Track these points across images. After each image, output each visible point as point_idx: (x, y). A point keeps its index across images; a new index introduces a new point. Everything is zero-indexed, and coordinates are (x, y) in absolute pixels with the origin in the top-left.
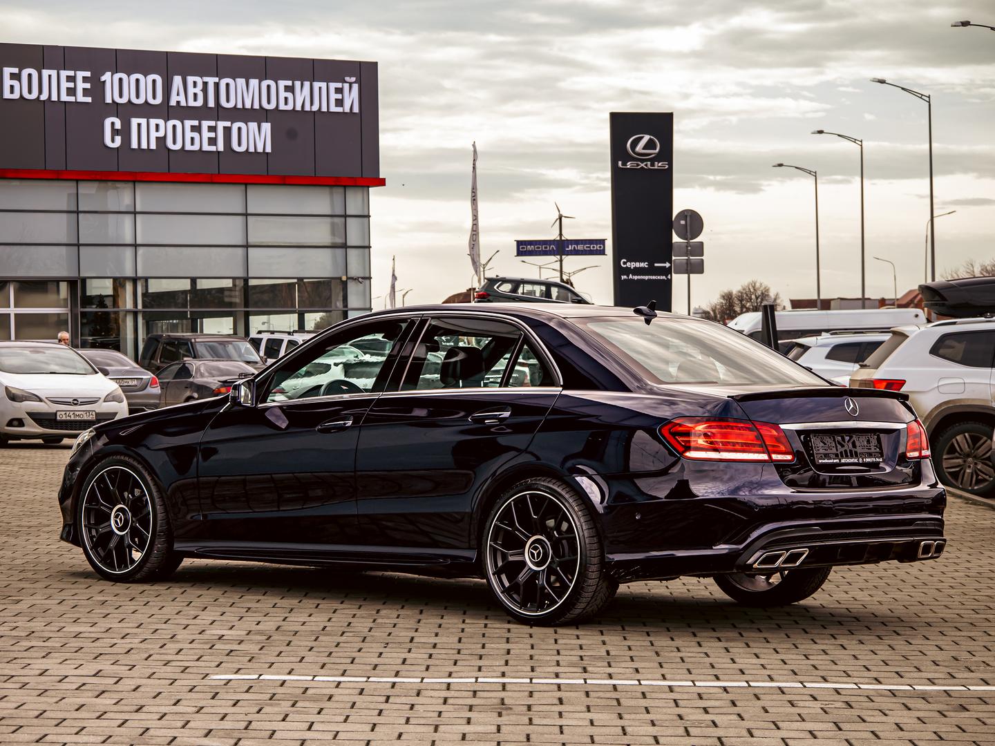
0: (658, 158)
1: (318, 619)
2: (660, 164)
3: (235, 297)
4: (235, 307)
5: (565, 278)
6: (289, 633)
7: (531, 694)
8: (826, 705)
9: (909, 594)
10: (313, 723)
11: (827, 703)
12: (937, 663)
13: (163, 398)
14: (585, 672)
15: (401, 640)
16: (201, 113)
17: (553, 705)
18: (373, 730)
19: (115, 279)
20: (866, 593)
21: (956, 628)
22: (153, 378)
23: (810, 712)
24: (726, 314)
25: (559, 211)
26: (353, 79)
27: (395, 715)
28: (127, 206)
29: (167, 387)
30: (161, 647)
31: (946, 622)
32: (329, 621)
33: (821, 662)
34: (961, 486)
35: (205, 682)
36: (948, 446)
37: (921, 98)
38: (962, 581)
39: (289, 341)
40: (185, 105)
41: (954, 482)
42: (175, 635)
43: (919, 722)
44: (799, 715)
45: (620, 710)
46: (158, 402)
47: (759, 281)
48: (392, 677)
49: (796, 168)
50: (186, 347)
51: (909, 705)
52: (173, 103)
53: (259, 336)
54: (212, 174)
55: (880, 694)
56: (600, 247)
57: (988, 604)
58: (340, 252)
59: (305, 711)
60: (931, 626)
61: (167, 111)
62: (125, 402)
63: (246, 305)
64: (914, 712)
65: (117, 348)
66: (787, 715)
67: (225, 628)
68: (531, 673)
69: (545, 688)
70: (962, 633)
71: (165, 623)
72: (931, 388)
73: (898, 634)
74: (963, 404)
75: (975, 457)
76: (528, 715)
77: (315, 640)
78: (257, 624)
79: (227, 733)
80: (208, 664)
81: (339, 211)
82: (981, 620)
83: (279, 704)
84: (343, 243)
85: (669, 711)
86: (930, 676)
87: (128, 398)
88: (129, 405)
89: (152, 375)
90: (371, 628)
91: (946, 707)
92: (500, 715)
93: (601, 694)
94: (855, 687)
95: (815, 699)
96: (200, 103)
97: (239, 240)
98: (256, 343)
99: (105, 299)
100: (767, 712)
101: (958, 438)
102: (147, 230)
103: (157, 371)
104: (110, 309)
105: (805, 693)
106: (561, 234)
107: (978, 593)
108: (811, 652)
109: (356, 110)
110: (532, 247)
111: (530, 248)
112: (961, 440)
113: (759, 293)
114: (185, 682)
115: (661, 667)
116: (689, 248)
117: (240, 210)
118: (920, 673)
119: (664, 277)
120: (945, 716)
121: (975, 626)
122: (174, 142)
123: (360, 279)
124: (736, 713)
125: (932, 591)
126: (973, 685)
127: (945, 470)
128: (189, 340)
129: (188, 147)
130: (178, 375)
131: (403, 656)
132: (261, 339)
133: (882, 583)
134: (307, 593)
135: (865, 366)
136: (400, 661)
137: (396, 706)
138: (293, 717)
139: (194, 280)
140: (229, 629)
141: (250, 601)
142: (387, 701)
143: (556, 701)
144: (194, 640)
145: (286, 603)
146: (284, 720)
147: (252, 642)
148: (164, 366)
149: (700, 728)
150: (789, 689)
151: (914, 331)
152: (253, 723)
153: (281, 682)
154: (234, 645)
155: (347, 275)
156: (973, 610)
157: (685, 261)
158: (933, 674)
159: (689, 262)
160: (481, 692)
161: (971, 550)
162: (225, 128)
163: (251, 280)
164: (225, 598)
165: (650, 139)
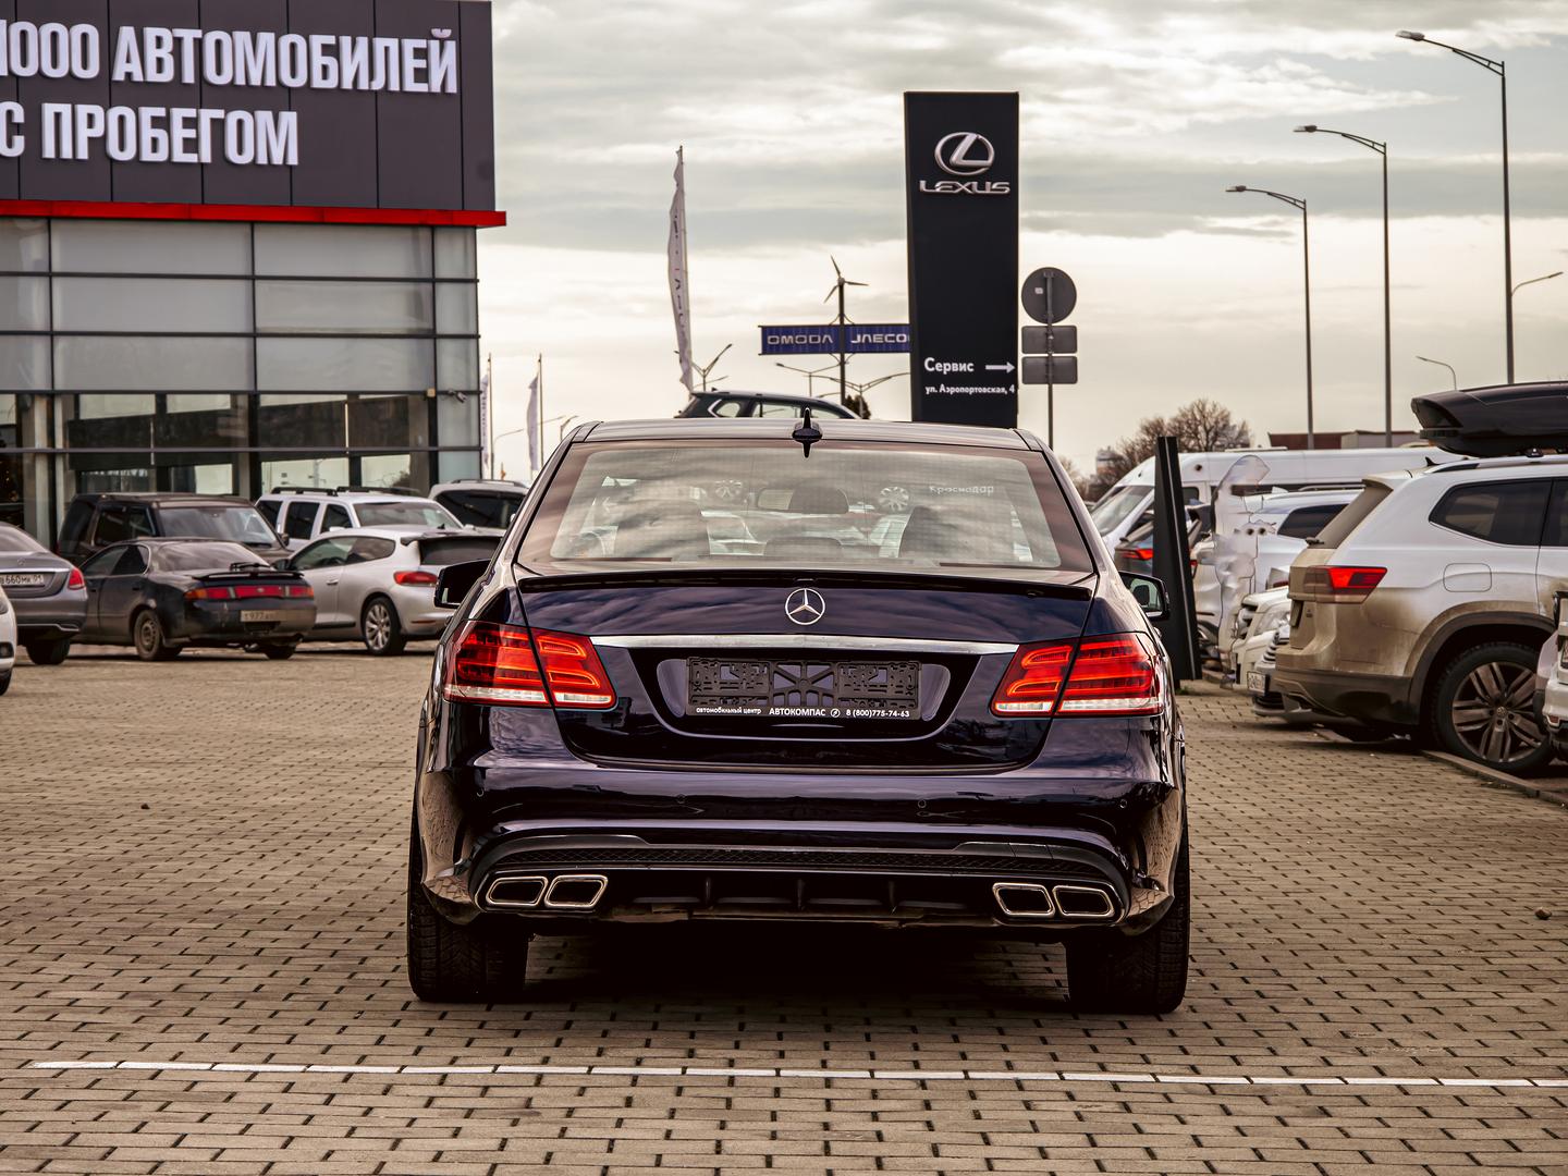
0: (991, 174)
1: (254, 973)
2: (994, 186)
3: (236, 427)
4: (236, 446)
5: (852, 396)
6: (193, 995)
7: (582, 1091)
8: (1087, 1107)
9: (1308, 932)
10: (185, 1135)
11: (1089, 1104)
12: (1310, 1041)
13: (93, 608)
14: (690, 1057)
15: (388, 1006)
16: (172, 94)
17: (612, 1107)
18: (285, 1146)
19: (19, 395)
20: (1235, 930)
21: (1368, 986)
22: (73, 571)
23: (1054, 1118)
25: (839, 273)
26: (447, 33)
27: (333, 1123)
28: (37, 262)
29: (99, 589)
31: (1356, 976)
32: (271, 975)
33: (1108, 1041)
34: (1484, 757)
35: (23, 1073)
36: (1463, 683)
37: (1488, 67)
38: (1411, 913)
39: (331, 508)
40: (142, 80)
41: (1474, 751)
43: (1237, 1133)
44: (1032, 1122)
45: (725, 1115)
46: (82, 614)
47: (1210, 401)
48: (351, 1065)
49: (1269, 194)
50: (142, 516)
51: (1231, 1107)
52: (119, 76)
53: (276, 498)
54: (190, 205)
55: (1187, 1090)
57: (1439, 948)
58: (428, 343)
59: (177, 1118)
60: (1325, 983)
61: (107, 90)
62: (11, 614)
63: (253, 443)
64: (1234, 1118)
65: (19, 522)
66: (1011, 1122)
67: (84, 988)
68: (595, 1059)
69: (612, 1081)
70: (1375, 995)
72: (1434, 581)
73: (1262, 997)
74: (1488, 610)
75: (1510, 705)
76: (563, 1123)
77: (237, 1007)
78: (144, 982)
79: (30, 1151)
80: (34, 1045)
81: (427, 274)
82: (1417, 974)
83: (137, 1107)
84: (429, 330)
85: (811, 1117)
86: (1287, 1062)
87: (16, 607)
88: (19, 620)
89: (73, 567)
90: (341, 988)
91: (1293, 1110)
92: (515, 1123)
93: (704, 1092)
94: (1151, 1079)
95: (1072, 1099)
96: (168, 75)
97: (240, 325)
98: (270, 509)
100: (978, 1118)
101: (1479, 670)
102: (72, 305)
103: (82, 559)
104: (11, 449)
105: (1060, 1089)
106: (842, 315)
107: (1430, 931)
108: (1098, 1025)
109: (452, 88)
110: (790, 337)
111: (786, 339)
112: (1485, 675)
113: (1211, 421)
115: (827, 1048)
116: (1051, 337)
117: (242, 270)
118: (1273, 1058)
119: (1003, 390)
120: (1285, 1124)
121: (1403, 983)
122: (122, 147)
123: (460, 395)
124: (926, 1119)
125: (1353, 926)
126: (1356, 1077)
127: (1456, 728)
128: (149, 504)
129: (147, 156)
130: (121, 567)
131: (381, 1031)
132: (280, 503)
133: (1270, 914)
134: (249, 931)
135: (1317, 543)
136: (374, 1039)
137: (341, 1109)
138: (154, 1127)
139: (161, 397)
140: (91, 990)
141: (143, 944)
142: (327, 1103)
143: (621, 1102)
144: (24, 1007)
145: (204, 948)
146: (136, 1131)
147: (125, 1009)
148: (100, 550)
149: (850, 1143)
150: (1033, 1083)
151: (1403, 481)
152: (81, 1136)
153: (153, 1072)
154: (91, 1015)
155: (436, 386)
156: (1410, 957)
157: (1043, 361)
158: (1295, 1059)
159: (1050, 363)
160: (496, 1089)
161: (1455, 861)
162: (214, 121)
163: (262, 397)
164: (101, 939)
165: (977, 141)
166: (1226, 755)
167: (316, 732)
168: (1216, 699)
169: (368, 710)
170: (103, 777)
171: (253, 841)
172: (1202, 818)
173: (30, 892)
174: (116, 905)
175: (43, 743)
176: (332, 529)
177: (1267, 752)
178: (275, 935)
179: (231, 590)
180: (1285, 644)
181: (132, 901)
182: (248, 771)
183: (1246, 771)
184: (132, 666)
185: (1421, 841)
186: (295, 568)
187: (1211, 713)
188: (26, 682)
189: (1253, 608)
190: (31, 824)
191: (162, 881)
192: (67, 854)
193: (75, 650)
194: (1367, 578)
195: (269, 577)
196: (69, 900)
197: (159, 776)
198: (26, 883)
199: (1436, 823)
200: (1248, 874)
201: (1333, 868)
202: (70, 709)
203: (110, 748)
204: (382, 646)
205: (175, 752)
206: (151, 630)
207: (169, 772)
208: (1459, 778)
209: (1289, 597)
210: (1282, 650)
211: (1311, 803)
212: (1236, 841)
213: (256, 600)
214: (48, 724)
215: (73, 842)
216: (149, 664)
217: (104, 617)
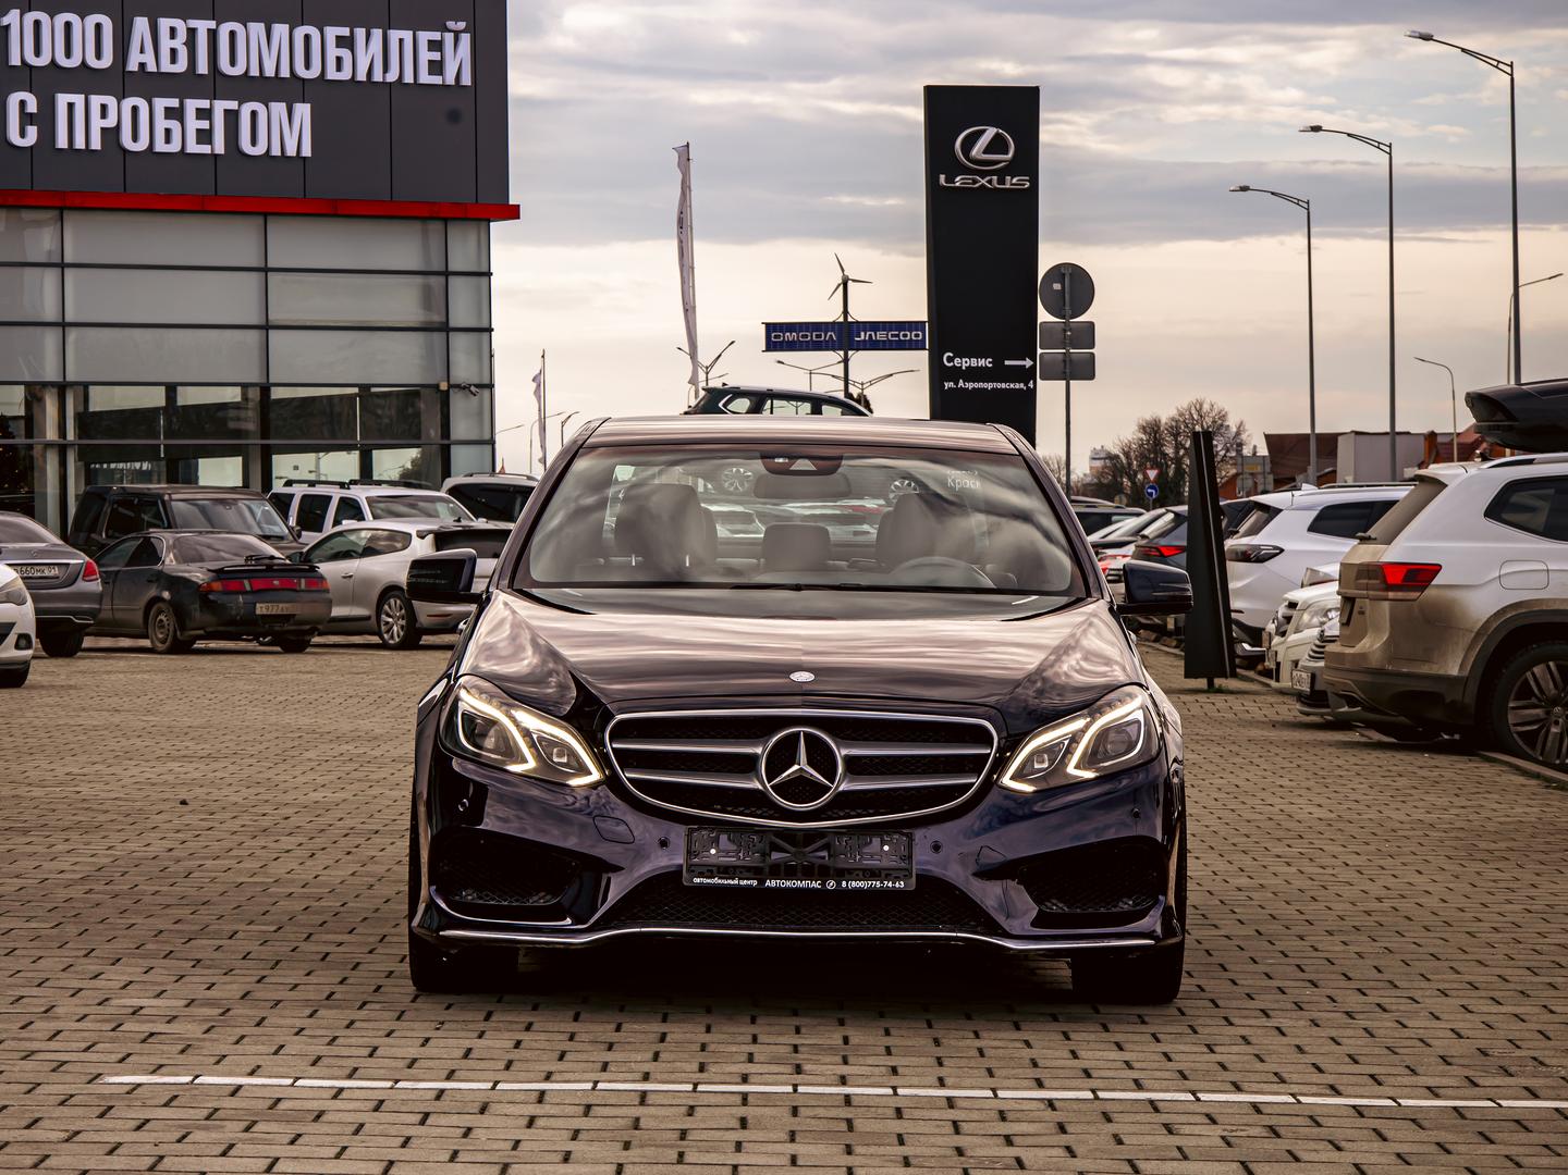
0: (1011, 169)
1: (322, 980)
2: (1014, 181)
3: (246, 420)
4: (247, 438)
5: (854, 391)
6: (263, 1003)
7: (691, 1111)
8: (1232, 1131)
9: (1415, 940)
10: (277, 1159)
11: (1233, 1128)
12: (1449, 1059)
13: (107, 600)
14: (798, 1073)
15: (468, 1016)
16: (186, 85)
17: (727, 1129)
18: (385, 1172)
19: (28, 385)
20: (1337, 938)
21: (1493, 999)
22: (88, 563)
23: (1200, 1143)
24: (1149, 459)
25: (843, 270)
26: (462, 25)
27: (433, 1146)
28: (50, 252)
29: (114, 582)
30: (22, 1028)
31: (1477, 988)
32: (341, 983)
33: (1234, 1058)
34: (1541, 758)
35: (94, 1088)
36: (1519, 683)
37: (1495, 66)
38: (1516, 920)
39: (343, 500)
40: (155, 70)
41: (1531, 751)
42: (54, 1006)
43: (1398, 1162)
44: (1179, 1148)
45: (849, 1139)
46: (97, 606)
47: (1208, 400)
48: (441, 1081)
49: (1273, 193)
50: (154, 509)
51: (1384, 1132)
52: (133, 66)
53: (288, 490)
54: (203, 196)
55: (1334, 1112)
56: (917, 336)
57: (1557, 959)
58: (438, 337)
59: (265, 1140)
60: (1447, 995)
61: (121, 81)
62: (30, 605)
63: (264, 435)
64: (1392, 1144)
65: (29, 511)
66: (1157, 1148)
67: (147, 995)
68: (699, 1075)
69: (721, 1100)
70: (1503, 1009)
71: (39, 985)
72: (1487, 580)
73: (1385, 1010)
74: (1544, 608)
75: (1566, 706)
76: (678, 1146)
77: (311, 1016)
78: (209, 988)
80: (103, 1057)
81: (437, 266)
82: (1540, 987)
83: (222, 1127)
84: (440, 323)
85: (940, 1141)
86: (1431, 1082)
87: (35, 599)
88: (38, 611)
89: (87, 559)
90: (417, 996)
91: (1452, 1137)
92: (627, 1146)
93: (821, 1112)
94: (1292, 1100)
95: (1214, 1122)
96: (181, 66)
97: (254, 318)
98: (282, 502)
99: (10, 423)
100: (1120, 1142)
101: (1535, 670)
102: (84, 296)
103: (95, 551)
105: (1198, 1111)
106: (846, 312)
107: (1541, 940)
108: (1219, 1039)
109: (467, 80)
110: (794, 334)
111: (789, 336)
112: (1542, 674)
113: (1208, 421)
114: (54, 1088)
115: (941, 1064)
116: (1069, 333)
117: (255, 262)
118: (1414, 1078)
119: (1022, 385)
120: (1449, 1152)
121: (1528, 996)
122: (135, 138)
123: (473, 389)
124: (1063, 1144)
125: (1459, 935)
126: (1508, 1099)
127: (1512, 728)
128: (160, 496)
129: (160, 147)
130: (135, 559)
131: (467, 1044)
132: (292, 496)
133: (1370, 921)
134: (311, 934)
135: (1369, 538)
136: (461, 1053)
137: (439, 1130)
138: (243, 1150)
139: (171, 389)
140: (154, 997)
141: (203, 947)
142: (422, 1123)
143: (735, 1124)
144: (85, 1016)
145: (267, 952)
146: (224, 1154)
147: (192, 1019)
148: (112, 543)
149: (991, 1171)
150: (1168, 1104)
151: (1456, 476)
152: (165, 1160)
153: (232, 1088)
154: (158, 1025)
155: (448, 381)
156: (1528, 969)
157: (1061, 357)
158: (1437, 1079)
159: (1068, 359)
160: (599, 1108)
161: (1542, 866)
162: (227, 112)
163: (273, 389)
164: (157, 942)
165: (997, 135)
166: (1277, 754)
167: (345, 726)
168: (1252, 697)
169: (394, 704)
170: (135, 771)
171: (301, 839)
172: (1271, 819)
173: (77, 892)
174: (169, 905)
175: (70, 737)
176: (344, 522)
177: (1317, 750)
178: (340, 938)
179: (246, 583)
180: (1333, 641)
181: (184, 902)
182: (283, 766)
183: (1300, 772)
184: (147, 658)
185: (1503, 845)
186: (310, 561)
187: (1247, 711)
188: (42, 674)
189: (1293, 605)
190: (68, 820)
191: (213, 880)
192: (109, 852)
193: (88, 642)
194: (1420, 575)
195: (284, 569)
196: (118, 901)
197: (194, 771)
198: (70, 883)
199: (1512, 827)
200: (1333, 879)
201: (1420, 873)
202: (90, 702)
203: (138, 742)
204: (397, 640)
205: (207, 746)
206: (166, 623)
207: (202, 767)
208: (1521, 780)
209: (1338, 593)
210: (1330, 648)
211: (1379, 805)
212: (1312, 843)
213: (271, 593)
214: (72, 717)
215: (114, 839)
216: (163, 656)
217: (118, 610)
